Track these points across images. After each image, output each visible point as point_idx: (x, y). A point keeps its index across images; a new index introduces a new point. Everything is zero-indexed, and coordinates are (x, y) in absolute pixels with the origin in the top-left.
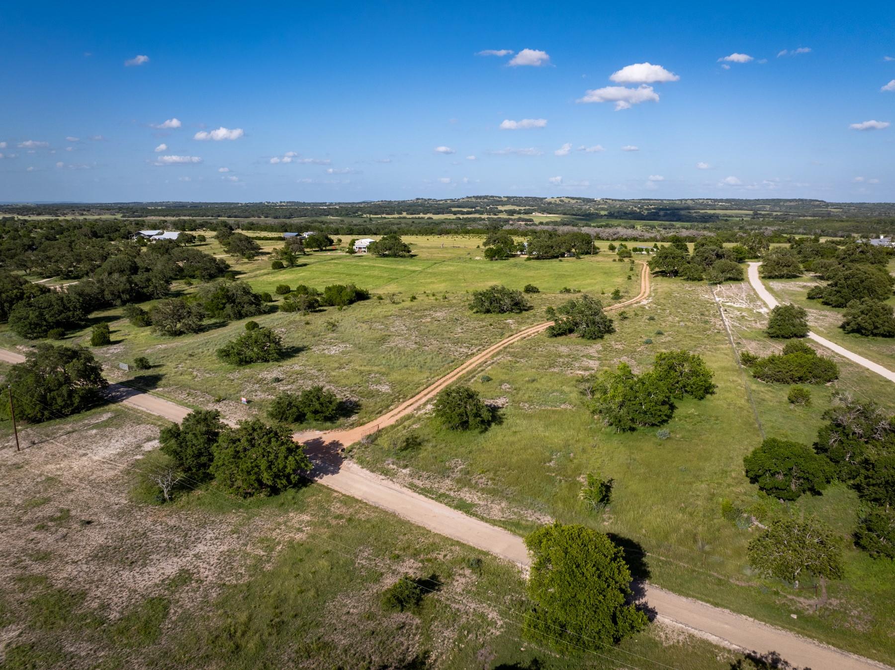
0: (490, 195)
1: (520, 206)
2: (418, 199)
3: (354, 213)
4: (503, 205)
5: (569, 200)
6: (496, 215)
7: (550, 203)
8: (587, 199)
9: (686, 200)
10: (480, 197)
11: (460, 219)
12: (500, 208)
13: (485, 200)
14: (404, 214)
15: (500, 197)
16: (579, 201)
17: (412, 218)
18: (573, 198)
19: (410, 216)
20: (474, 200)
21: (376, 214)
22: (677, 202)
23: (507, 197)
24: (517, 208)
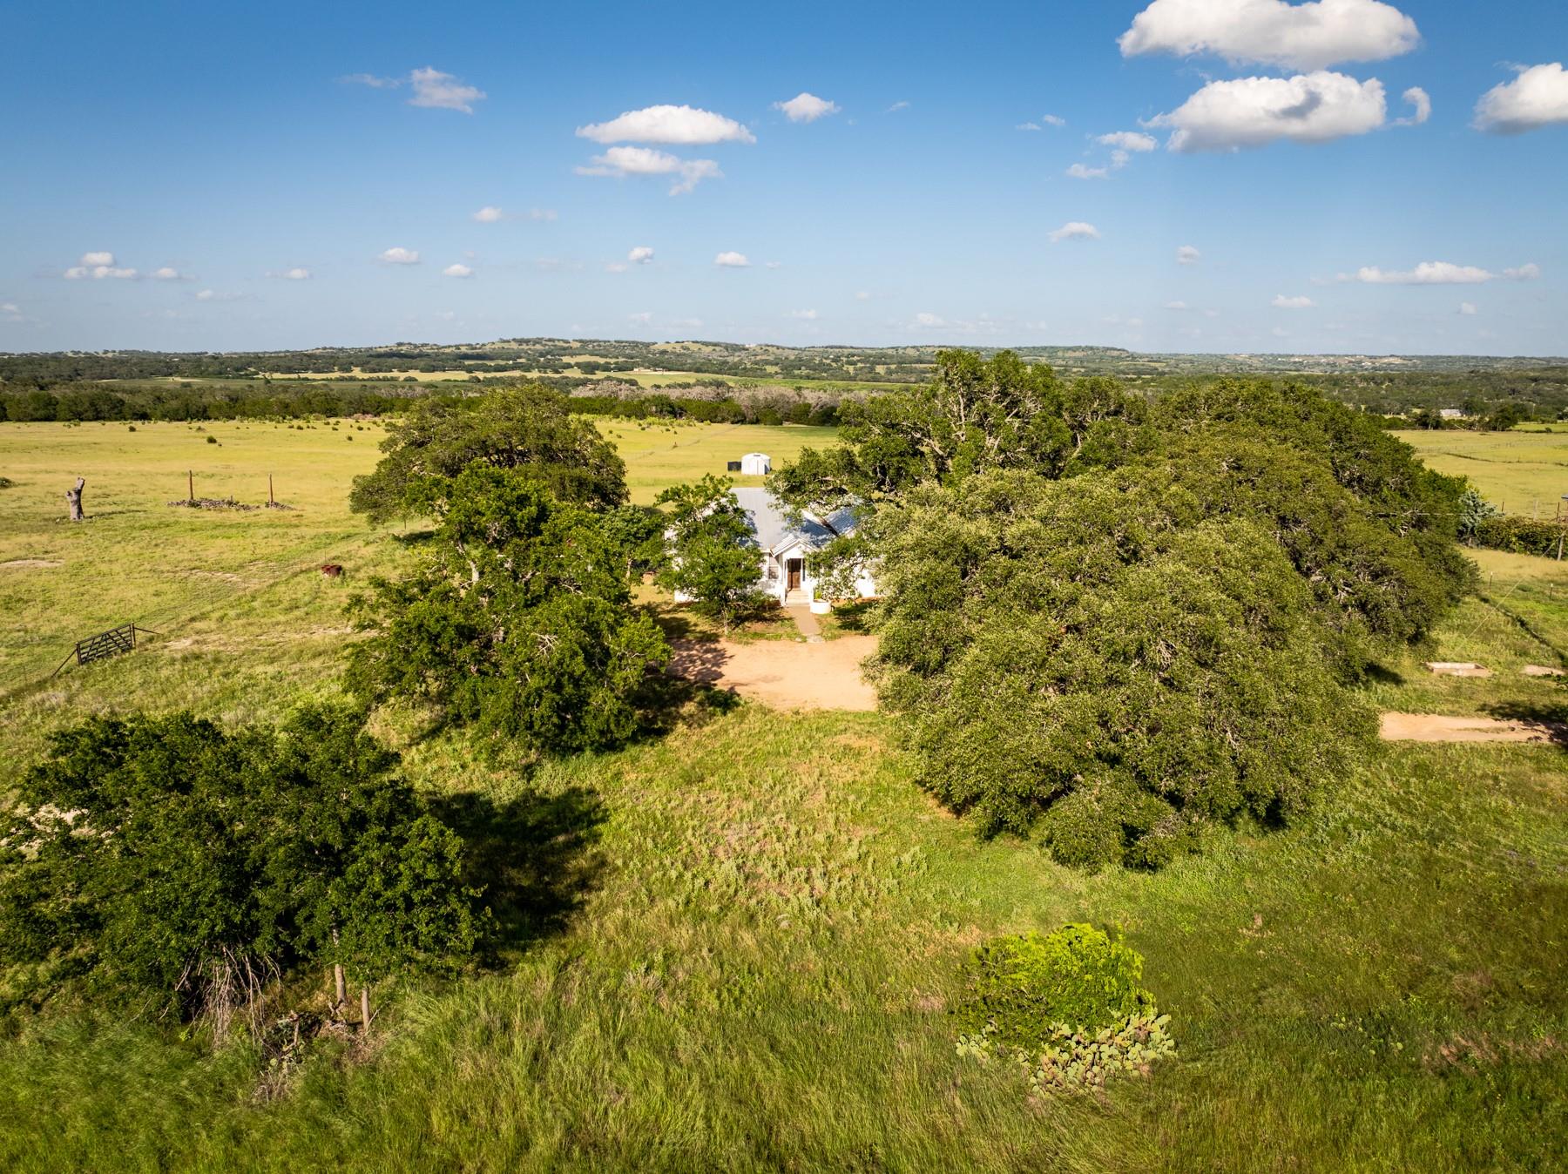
0: (547, 337)
1: (606, 356)
2: (400, 344)
3: (237, 370)
4: (572, 355)
5: (700, 346)
6: (557, 372)
7: (664, 352)
8: (732, 345)
9: (905, 348)
10: (527, 342)
11: (479, 381)
12: (566, 359)
13: (538, 347)
14: (357, 372)
15: (567, 342)
16: (717, 348)
17: (371, 379)
18: (706, 344)
19: (366, 376)
20: (515, 346)
21: (290, 370)
22: (890, 352)
23: (581, 341)
24: (602, 361)
